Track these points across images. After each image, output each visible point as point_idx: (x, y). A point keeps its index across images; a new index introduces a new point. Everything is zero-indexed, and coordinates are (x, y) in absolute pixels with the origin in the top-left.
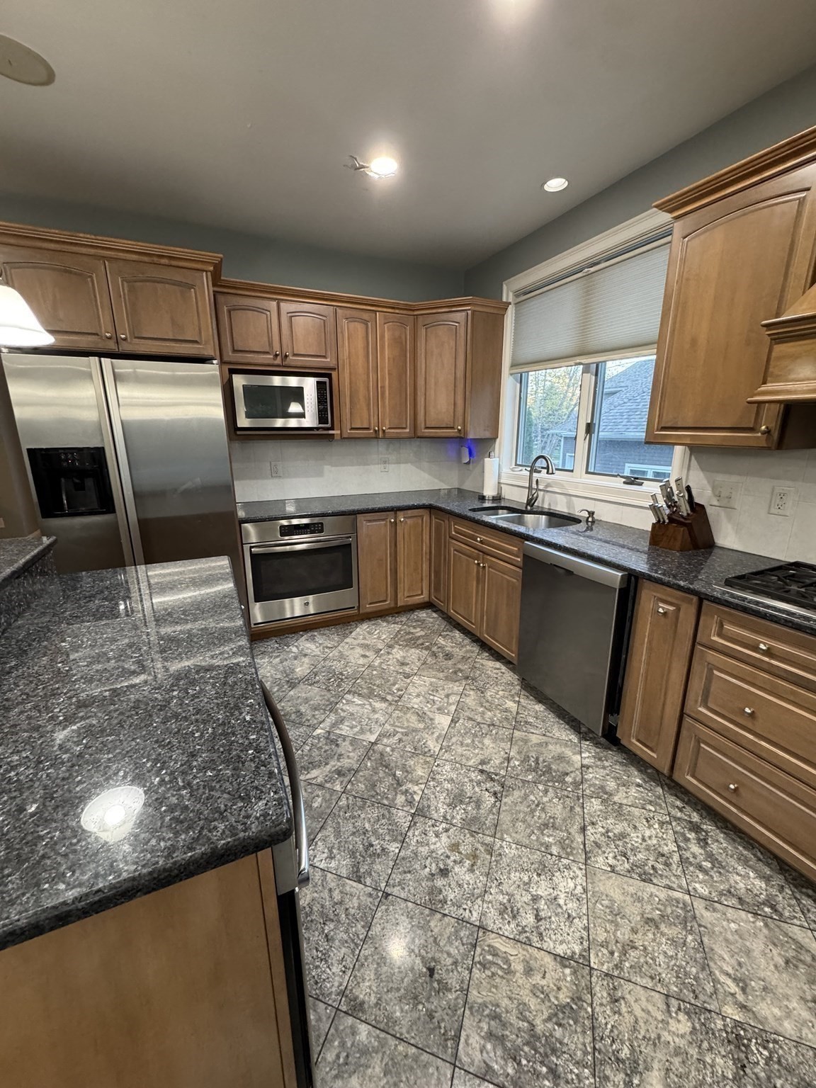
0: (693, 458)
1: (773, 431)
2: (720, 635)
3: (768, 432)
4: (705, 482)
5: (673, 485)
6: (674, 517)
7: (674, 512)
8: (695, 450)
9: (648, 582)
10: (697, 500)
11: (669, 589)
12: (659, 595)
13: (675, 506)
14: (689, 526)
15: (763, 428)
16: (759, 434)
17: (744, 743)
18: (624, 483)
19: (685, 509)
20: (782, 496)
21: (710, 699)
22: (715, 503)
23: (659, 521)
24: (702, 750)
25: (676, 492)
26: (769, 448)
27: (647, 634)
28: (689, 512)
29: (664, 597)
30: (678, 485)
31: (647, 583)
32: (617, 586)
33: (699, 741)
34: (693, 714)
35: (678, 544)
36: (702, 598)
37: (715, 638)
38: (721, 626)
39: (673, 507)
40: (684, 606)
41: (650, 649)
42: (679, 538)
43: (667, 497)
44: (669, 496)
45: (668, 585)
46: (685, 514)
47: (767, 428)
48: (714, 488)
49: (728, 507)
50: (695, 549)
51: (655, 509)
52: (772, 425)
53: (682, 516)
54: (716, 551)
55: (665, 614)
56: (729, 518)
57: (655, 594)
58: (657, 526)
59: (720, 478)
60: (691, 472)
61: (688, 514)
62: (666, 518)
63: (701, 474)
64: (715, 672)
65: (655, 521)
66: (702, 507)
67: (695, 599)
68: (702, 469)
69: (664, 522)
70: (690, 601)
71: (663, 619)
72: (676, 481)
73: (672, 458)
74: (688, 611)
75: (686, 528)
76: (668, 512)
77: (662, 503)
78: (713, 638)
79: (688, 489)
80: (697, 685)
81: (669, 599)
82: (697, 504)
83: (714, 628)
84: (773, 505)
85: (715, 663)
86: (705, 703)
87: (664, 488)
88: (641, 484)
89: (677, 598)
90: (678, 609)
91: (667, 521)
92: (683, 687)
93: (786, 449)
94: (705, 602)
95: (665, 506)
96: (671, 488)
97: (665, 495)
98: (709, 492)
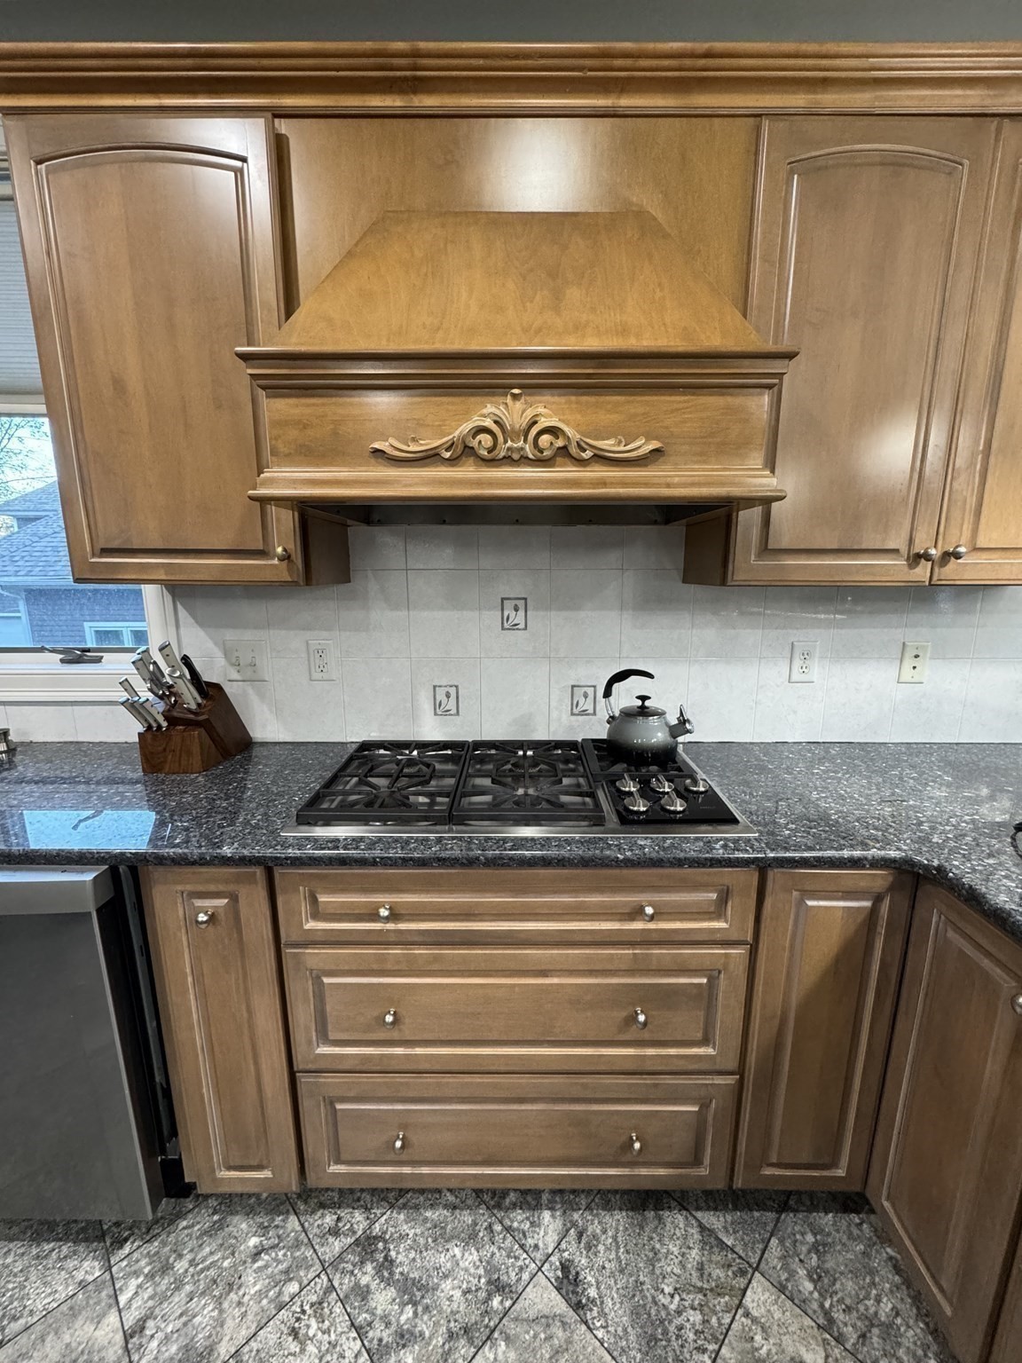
0: (179, 607)
1: (293, 557)
2: (316, 915)
3: (287, 557)
4: (210, 644)
5: (157, 657)
6: (175, 714)
7: (173, 706)
8: (180, 590)
9: (161, 869)
10: (206, 677)
11: (204, 870)
12: (189, 887)
13: (172, 694)
14: (206, 725)
15: (279, 550)
16: (276, 561)
17: (395, 1066)
18: (62, 661)
19: (190, 697)
20: (321, 653)
21: (330, 1027)
22: (235, 676)
23: (149, 727)
24: (339, 1114)
25: (166, 670)
26: (295, 583)
27: (188, 970)
28: (200, 700)
29: (200, 888)
30: (166, 657)
31: (157, 873)
32: (91, 908)
33: (331, 1103)
34: (311, 1066)
35: (196, 760)
36: (269, 867)
37: (311, 925)
38: (314, 901)
39: (169, 697)
40: (243, 892)
41: (203, 996)
42: (196, 749)
43: (152, 680)
44: (155, 679)
45: (201, 862)
46: (193, 706)
47: (285, 550)
48: (226, 654)
49: (255, 680)
50: (225, 758)
51: (135, 708)
52: (291, 546)
53: (189, 711)
54: (256, 751)
55: (213, 918)
56: (262, 696)
57: (180, 888)
58: (149, 736)
59: (230, 635)
60: (182, 630)
61: (199, 705)
62: (161, 719)
63: (201, 633)
64: (326, 980)
65: (141, 729)
66: (217, 687)
67: (259, 872)
68: (201, 623)
69: (159, 727)
70: (251, 879)
71: (211, 928)
72: (161, 649)
73: (143, 609)
74: (254, 900)
75: (202, 730)
76: (161, 706)
77: (144, 693)
78: (307, 927)
79: (186, 661)
80: (302, 1015)
81: (212, 888)
82: (209, 684)
83: (304, 908)
84: (313, 670)
85: (321, 965)
86: (324, 1038)
87: (143, 663)
88: (99, 660)
89: (227, 882)
90: (234, 898)
91: (165, 724)
92: (281, 1033)
93: (318, 584)
94: (278, 872)
95: (150, 696)
96: (155, 663)
97: (147, 676)
98: (220, 661)
